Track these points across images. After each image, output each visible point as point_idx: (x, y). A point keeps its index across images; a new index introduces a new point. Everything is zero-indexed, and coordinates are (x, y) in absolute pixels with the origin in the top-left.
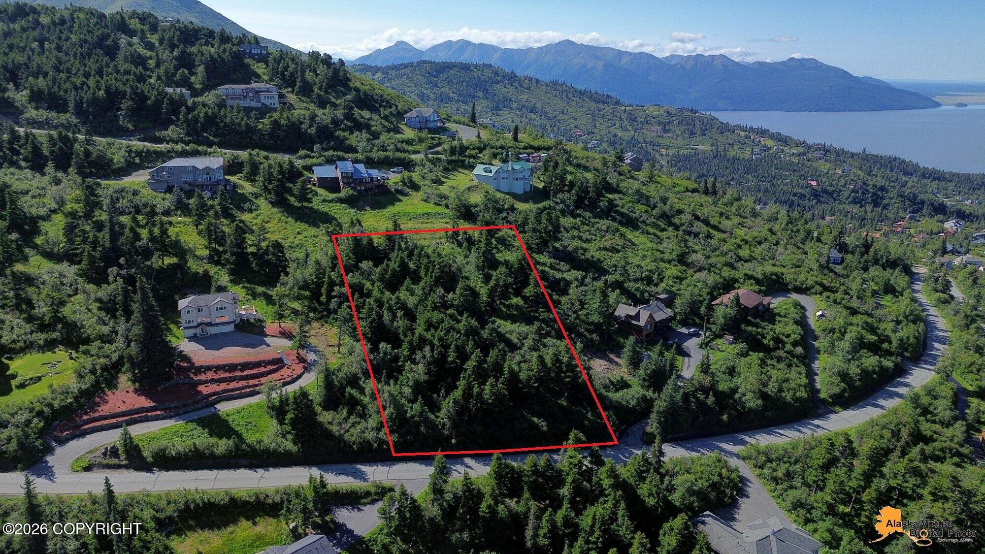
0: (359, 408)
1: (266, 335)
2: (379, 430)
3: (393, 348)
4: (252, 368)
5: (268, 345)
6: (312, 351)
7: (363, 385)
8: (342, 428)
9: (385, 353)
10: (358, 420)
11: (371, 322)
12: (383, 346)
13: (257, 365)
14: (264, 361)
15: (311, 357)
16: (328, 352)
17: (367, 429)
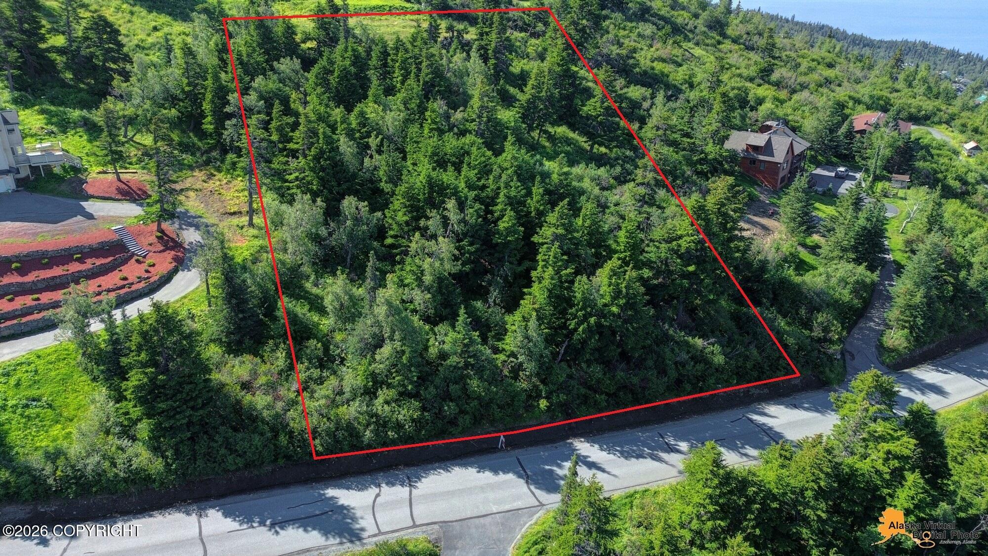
0: (312, 343)
1: (87, 197)
2: (370, 393)
3: (373, 210)
4: (48, 266)
5: (90, 217)
6: (191, 225)
7: (315, 290)
8: (277, 398)
9: (357, 220)
10: (316, 373)
11: (317, 158)
12: (349, 204)
13: (63, 257)
14: (79, 249)
15: (191, 236)
16: (227, 227)
17: (341, 393)
